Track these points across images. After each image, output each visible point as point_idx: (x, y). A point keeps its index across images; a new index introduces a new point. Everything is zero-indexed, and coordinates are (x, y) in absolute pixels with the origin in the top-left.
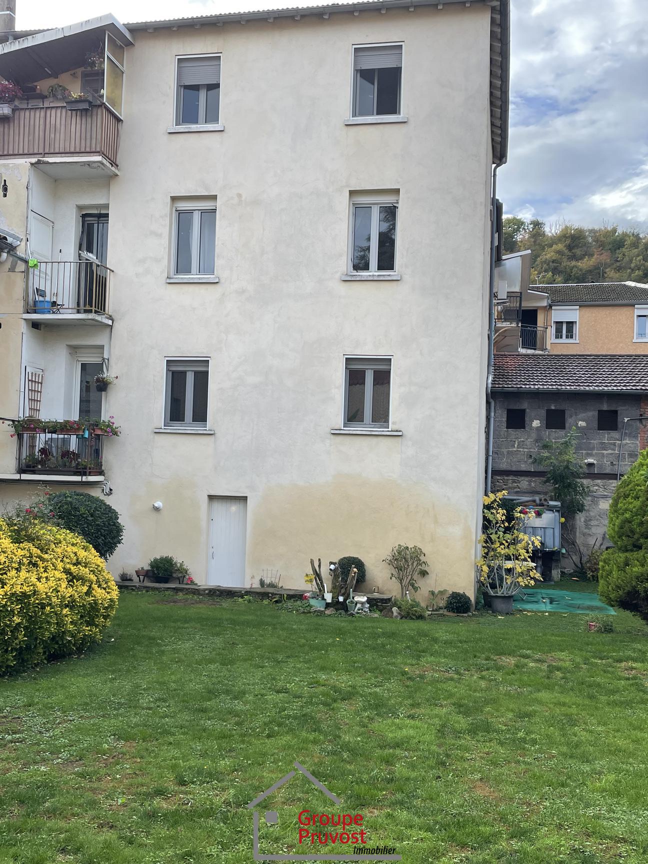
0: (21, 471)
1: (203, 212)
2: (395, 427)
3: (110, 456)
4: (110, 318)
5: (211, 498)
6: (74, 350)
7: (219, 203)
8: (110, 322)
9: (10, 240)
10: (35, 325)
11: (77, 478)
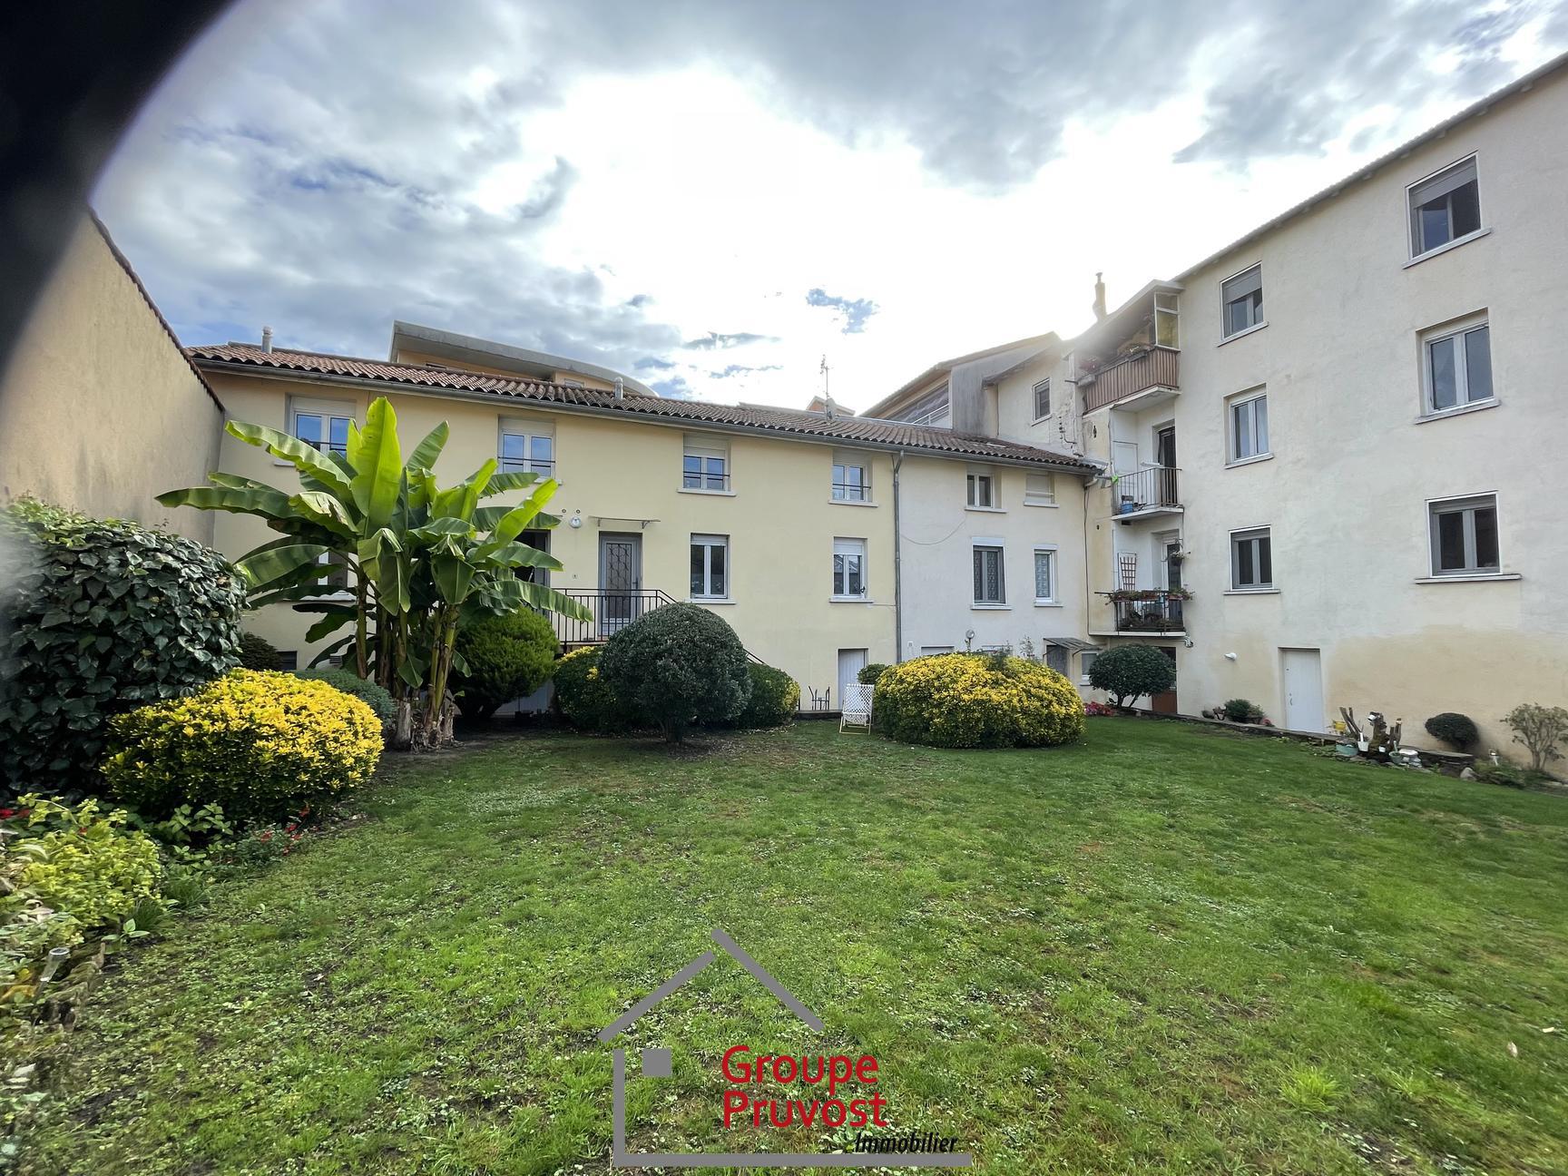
0: (1119, 629)
1: (1256, 401)
2: (1509, 570)
3: (1188, 616)
4: (1182, 507)
5: (1284, 650)
6: (1160, 536)
7: (1268, 391)
8: (1181, 510)
9: (1099, 466)
10: (1125, 522)
11: (1158, 634)
